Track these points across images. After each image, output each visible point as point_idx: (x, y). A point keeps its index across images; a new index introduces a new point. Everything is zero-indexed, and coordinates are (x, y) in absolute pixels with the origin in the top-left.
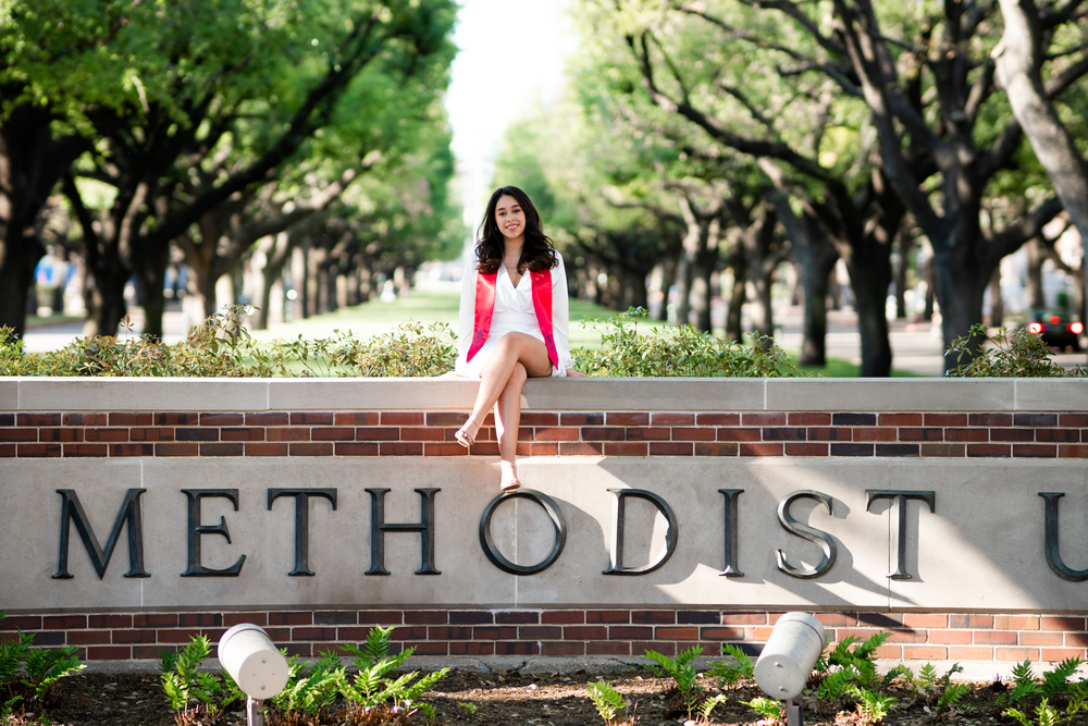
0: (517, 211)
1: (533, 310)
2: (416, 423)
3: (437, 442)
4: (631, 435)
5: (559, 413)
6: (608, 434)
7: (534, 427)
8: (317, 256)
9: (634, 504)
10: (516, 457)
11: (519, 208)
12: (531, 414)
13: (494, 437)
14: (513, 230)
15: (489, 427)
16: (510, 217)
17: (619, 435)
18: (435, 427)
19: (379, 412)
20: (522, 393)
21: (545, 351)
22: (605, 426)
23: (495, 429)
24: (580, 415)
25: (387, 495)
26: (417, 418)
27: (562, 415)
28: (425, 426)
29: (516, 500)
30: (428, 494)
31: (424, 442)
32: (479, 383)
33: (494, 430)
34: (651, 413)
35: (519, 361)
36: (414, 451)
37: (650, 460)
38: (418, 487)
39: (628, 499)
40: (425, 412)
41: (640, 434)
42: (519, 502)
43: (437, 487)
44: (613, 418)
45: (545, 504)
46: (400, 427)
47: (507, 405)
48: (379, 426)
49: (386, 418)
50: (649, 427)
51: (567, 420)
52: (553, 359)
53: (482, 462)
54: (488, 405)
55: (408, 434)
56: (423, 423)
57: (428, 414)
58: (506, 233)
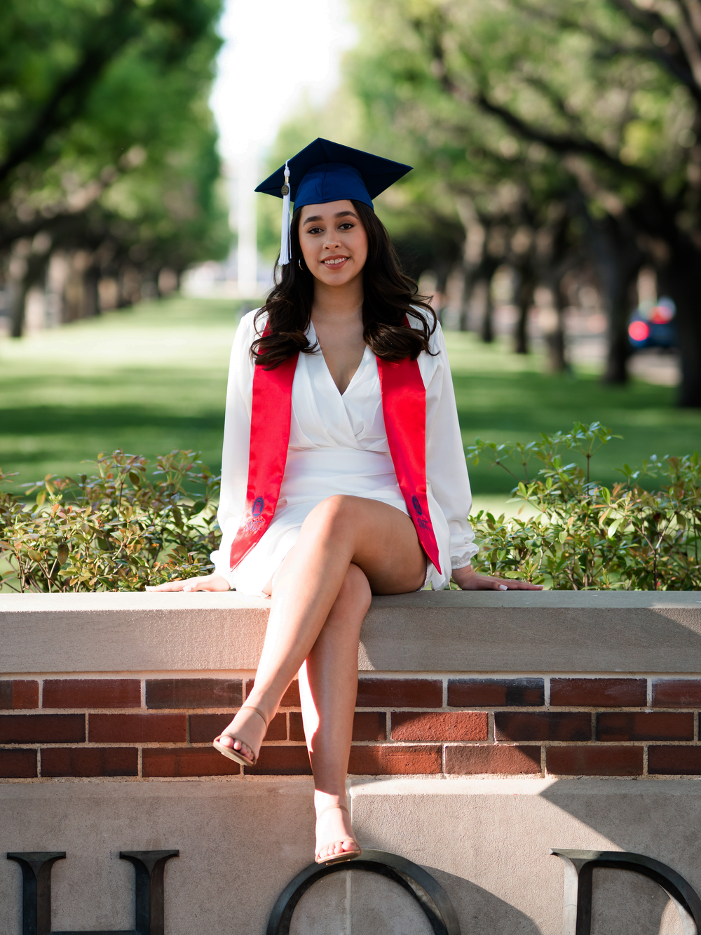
0: (346, 226)
1: (382, 444)
2: (123, 703)
3: (170, 746)
4: (606, 728)
5: (445, 679)
6: (553, 726)
7: (388, 711)
8: (81, 261)
9: (613, 885)
10: (349, 779)
11: (353, 219)
12: (381, 682)
13: (299, 733)
14: (335, 268)
15: (288, 711)
16: (330, 238)
17: (577, 728)
18: (166, 711)
19: (40, 680)
20: (364, 636)
21: (409, 534)
22: (547, 708)
23: (299, 715)
24: (491, 684)
25: (58, 867)
26: (124, 692)
27: (451, 683)
28: (143, 709)
29: (348, 875)
30: (150, 866)
31: (140, 746)
32: (264, 615)
33: (297, 718)
34: (651, 680)
35: (356, 562)
36: (120, 766)
37: (648, 786)
38: (125, 849)
39: (599, 873)
40: (143, 679)
41: (628, 727)
42: (354, 881)
43: (170, 846)
44: (564, 691)
45: (413, 886)
46: (87, 712)
47: (326, 665)
48: (40, 711)
49: (58, 693)
50: (647, 710)
51: (464, 695)
52: (429, 553)
53: (272, 791)
54: (286, 670)
55: (103, 728)
56: (138, 704)
57: (149, 683)
58: (322, 274)
